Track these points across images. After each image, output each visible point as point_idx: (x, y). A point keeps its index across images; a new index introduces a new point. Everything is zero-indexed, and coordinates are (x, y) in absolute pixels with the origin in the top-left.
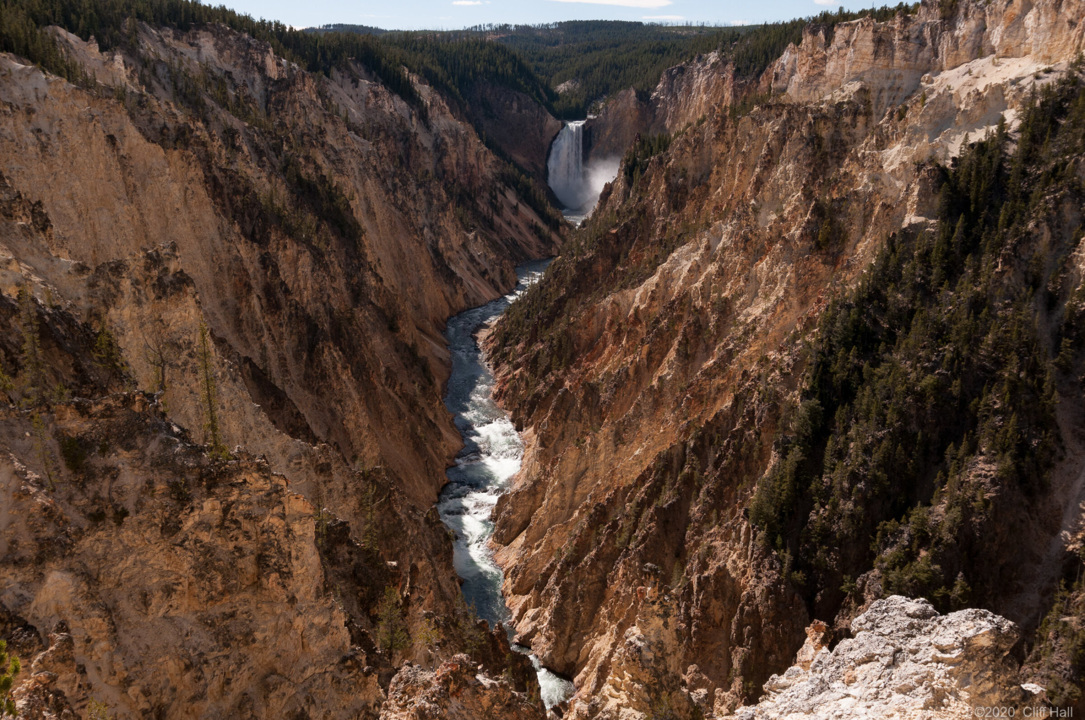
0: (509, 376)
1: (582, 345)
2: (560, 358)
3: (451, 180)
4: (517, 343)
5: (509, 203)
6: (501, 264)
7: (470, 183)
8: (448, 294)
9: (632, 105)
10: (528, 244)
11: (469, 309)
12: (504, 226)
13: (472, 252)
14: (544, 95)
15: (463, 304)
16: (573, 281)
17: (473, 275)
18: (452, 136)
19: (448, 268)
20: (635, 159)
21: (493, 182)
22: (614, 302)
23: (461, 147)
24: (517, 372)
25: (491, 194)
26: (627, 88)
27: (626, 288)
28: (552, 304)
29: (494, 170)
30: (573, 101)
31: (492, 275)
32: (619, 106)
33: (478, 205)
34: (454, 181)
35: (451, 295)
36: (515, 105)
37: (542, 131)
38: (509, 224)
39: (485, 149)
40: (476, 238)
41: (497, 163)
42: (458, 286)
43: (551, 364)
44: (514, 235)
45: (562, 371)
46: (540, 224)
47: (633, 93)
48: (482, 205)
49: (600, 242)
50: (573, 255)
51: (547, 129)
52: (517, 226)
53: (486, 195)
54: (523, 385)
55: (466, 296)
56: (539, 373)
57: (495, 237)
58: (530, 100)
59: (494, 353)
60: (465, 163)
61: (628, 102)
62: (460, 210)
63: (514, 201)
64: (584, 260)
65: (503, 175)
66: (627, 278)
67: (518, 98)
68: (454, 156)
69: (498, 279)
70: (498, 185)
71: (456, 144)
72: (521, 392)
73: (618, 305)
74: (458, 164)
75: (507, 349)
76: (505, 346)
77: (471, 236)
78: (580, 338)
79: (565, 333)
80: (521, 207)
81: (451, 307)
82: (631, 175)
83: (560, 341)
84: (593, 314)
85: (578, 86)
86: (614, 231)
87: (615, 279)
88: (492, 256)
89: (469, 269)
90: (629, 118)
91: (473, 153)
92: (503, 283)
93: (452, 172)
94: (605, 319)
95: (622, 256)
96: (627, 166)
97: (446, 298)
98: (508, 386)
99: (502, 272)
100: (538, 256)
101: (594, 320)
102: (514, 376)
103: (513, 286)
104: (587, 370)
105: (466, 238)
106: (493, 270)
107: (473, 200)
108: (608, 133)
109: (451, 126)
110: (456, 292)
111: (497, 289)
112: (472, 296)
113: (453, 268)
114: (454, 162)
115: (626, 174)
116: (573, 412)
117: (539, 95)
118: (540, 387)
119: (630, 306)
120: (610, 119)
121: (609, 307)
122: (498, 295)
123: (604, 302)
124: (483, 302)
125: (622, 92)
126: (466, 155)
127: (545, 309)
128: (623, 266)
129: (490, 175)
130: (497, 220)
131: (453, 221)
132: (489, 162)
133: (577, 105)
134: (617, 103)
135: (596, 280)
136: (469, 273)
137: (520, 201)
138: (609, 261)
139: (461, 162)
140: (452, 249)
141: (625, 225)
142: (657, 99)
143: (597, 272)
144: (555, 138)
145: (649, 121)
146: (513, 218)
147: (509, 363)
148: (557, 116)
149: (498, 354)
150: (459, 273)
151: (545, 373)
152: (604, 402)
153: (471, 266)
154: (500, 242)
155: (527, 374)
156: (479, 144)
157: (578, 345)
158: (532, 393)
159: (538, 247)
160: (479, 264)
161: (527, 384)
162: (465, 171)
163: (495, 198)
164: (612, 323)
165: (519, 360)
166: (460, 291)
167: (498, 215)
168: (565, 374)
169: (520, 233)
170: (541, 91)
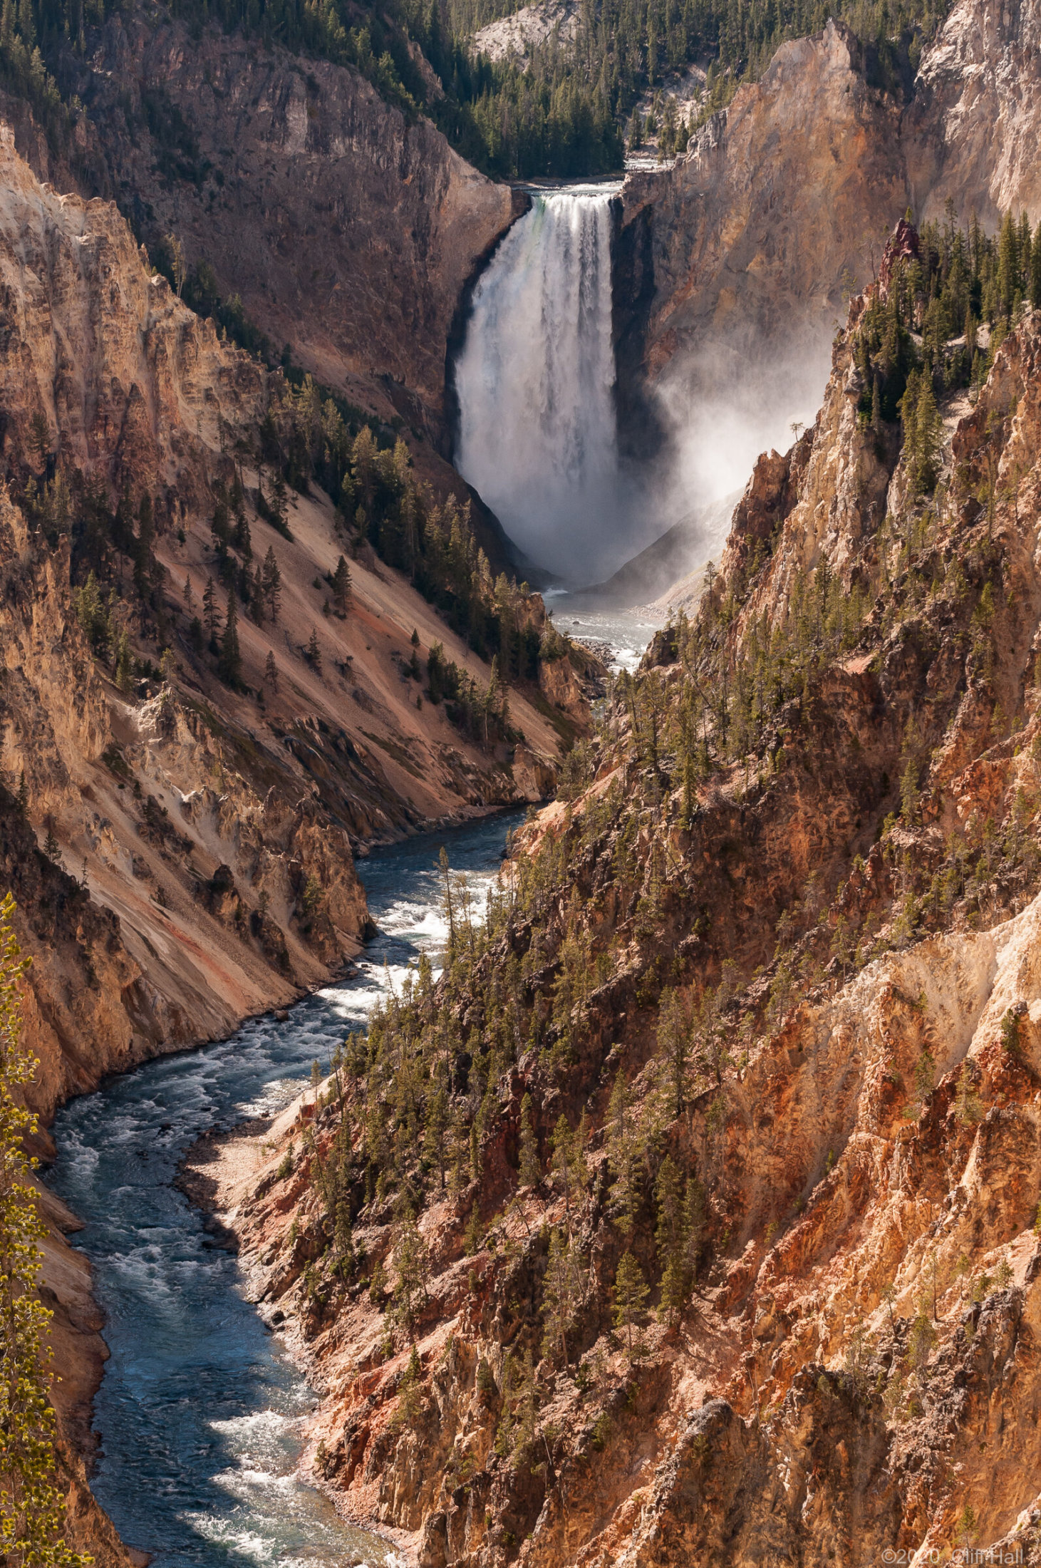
0: (391, 1368)
1: (753, 1203)
2: (651, 1269)
3: (32, 459)
4: (419, 1206)
5: (305, 565)
6: (287, 845)
7: (120, 473)
8: (53, 992)
9: (837, 107)
10: (402, 750)
11: (152, 1060)
12: (287, 667)
13: (152, 788)
14: (427, 71)
15: (123, 1034)
16: (674, 904)
17: (163, 898)
18: (32, 260)
19: (48, 869)
20: (904, 341)
21: (224, 464)
22: (895, 993)
23: (75, 309)
24: (435, 1341)
25: (218, 524)
26: (809, 30)
27: (941, 923)
28: (578, 1013)
29: (229, 413)
30: (558, 94)
31: (251, 896)
32: (777, 112)
33: (160, 571)
34: (50, 466)
35: (69, 992)
36: (298, 119)
37: (423, 233)
38: (310, 658)
39: (184, 314)
40: (166, 725)
41: (239, 379)
42: (98, 952)
43: (605, 1297)
44: (337, 710)
45: (657, 1331)
46: (453, 655)
47: (840, 54)
48: (178, 575)
49: (795, 718)
50: (666, 783)
51: (447, 222)
52: (344, 669)
53: (198, 528)
54: (471, 1402)
55: (135, 997)
56: (549, 1343)
57: (248, 719)
58: (368, 92)
59: (302, 1258)
60: (94, 382)
61: (819, 94)
62: (87, 595)
63: (327, 555)
64: (723, 807)
65: (267, 431)
66: (943, 881)
67: (313, 87)
68: (44, 349)
69: (279, 913)
70: (251, 480)
71: (51, 296)
72: (463, 1439)
73: (915, 1006)
74: (60, 386)
75: (366, 1237)
76: (354, 1220)
77: (143, 716)
78: (738, 1168)
79: (668, 1145)
80: (361, 580)
81: (68, 1049)
82: (890, 415)
83: (644, 1186)
84: (800, 1056)
85: (573, 28)
86: (857, 665)
87: (882, 890)
88: (248, 808)
89: (141, 872)
90: (825, 163)
91: (130, 337)
92: (305, 933)
93: (39, 423)
94: (852, 1076)
95: (906, 781)
96: (869, 371)
97: (47, 1010)
98: (392, 1408)
99: (297, 882)
100: (451, 807)
101: (806, 1080)
102: (420, 1363)
103: (351, 946)
104: (785, 1322)
105: (122, 725)
106: (255, 872)
107: (138, 551)
108: (730, 233)
109: (23, 214)
110: (91, 980)
111: (281, 962)
112: (163, 995)
113: (72, 867)
114: (44, 377)
115: (863, 406)
116: (760, 1514)
117: (405, 70)
118: (558, 1409)
119: (970, 1008)
120: (737, 173)
121: (873, 1017)
122: (283, 990)
123: (848, 996)
124: (216, 1027)
125: (789, 49)
126: (95, 346)
127: (545, 1039)
128: (916, 822)
129: (209, 438)
130: (252, 640)
131: (61, 647)
132: (201, 376)
133: (581, 115)
134: (766, 100)
135: (784, 899)
136: (143, 891)
137: (354, 549)
138: (842, 806)
139: (76, 375)
140: (60, 776)
141: (907, 633)
142: (950, 79)
143: (785, 859)
144: (483, 262)
145: (918, 177)
146: (328, 630)
147: (382, 1301)
148: (493, 168)
149: (324, 1266)
150: (99, 893)
151: (577, 1341)
152: (914, 1463)
153: (149, 854)
154: (272, 744)
155: (486, 1351)
156: (155, 294)
157: (734, 1205)
158: (519, 1437)
159: (449, 760)
160: (188, 846)
161: (490, 1397)
162: (97, 419)
163: (240, 539)
164: (892, 1093)
165: (436, 1286)
166: (107, 976)
167: (257, 617)
168: (674, 1340)
169: (362, 699)
170: (414, 51)
